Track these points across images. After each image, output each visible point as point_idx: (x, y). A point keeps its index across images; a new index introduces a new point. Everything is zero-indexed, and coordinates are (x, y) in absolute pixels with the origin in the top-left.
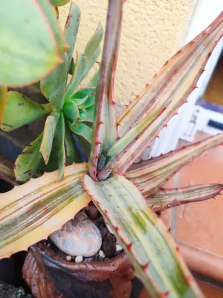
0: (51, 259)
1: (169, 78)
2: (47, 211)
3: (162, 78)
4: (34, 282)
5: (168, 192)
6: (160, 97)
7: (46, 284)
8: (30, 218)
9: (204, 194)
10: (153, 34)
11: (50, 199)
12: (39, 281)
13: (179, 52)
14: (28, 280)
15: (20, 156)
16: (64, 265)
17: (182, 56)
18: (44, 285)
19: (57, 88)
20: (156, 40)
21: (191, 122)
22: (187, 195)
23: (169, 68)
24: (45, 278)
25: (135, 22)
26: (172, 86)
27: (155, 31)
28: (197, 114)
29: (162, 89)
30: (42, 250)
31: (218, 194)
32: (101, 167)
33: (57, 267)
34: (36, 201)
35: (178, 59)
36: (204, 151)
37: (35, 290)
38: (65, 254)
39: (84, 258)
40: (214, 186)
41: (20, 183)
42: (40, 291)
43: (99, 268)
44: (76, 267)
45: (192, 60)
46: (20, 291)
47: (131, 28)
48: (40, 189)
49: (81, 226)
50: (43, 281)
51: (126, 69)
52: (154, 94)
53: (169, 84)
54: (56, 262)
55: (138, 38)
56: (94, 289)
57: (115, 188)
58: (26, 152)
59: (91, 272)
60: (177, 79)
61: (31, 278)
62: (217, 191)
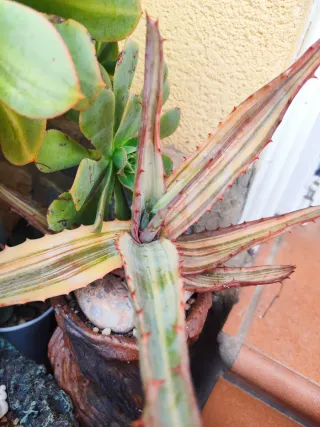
0: (73, 324)
1: (239, 128)
2: (75, 266)
3: (229, 127)
4: (59, 361)
5: (230, 272)
6: (227, 150)
7: (71, 364)
8: (55, 271)
9: (271, 276)
10: (242, 76)
11: (82, 254)
12: (63, 361)
13: (251, 97)
14: (52, 359)
15: (55, 202)
16: (87, 334)
17: (254, 102)
18: (68, 364)
19: (100, 128)
20: (245, 82)
21: (306, 197)
22: (252, 276)
23: (238, 116)
24: (71, 356)
25: (221, 60)
26: (242, 138)
27: (244, 72)
28: (314, 187)
29: (230, 141)
30: (66, 313)
31: (287, 277)
32: (143, 225)
33: (80, 335)
34: (65, 255)
35: (249, 106)
36: (287, 226)
37: (58, 371)
38: (93, 325)
39: (113, 333)
40: (283, 268)
41: (53, 232)
42: (63, 373)
43: (125, 344)
44: (99, 338)
45: (268, 109)
46: (41, 367)
47: (215, 67)
48: (72, 242)
49: (115, 295)
50: (68, 360)
51: (206, 117)
52: (220, 147)
53: (240, 136)
54: (79, 328)
55: (223, 80)
56: (121, 375)
57: (154, 250)
58: (64, 199)
59: (116, 347)
60: (249, 130)
61: (55, 357)
62: (285, 274)
